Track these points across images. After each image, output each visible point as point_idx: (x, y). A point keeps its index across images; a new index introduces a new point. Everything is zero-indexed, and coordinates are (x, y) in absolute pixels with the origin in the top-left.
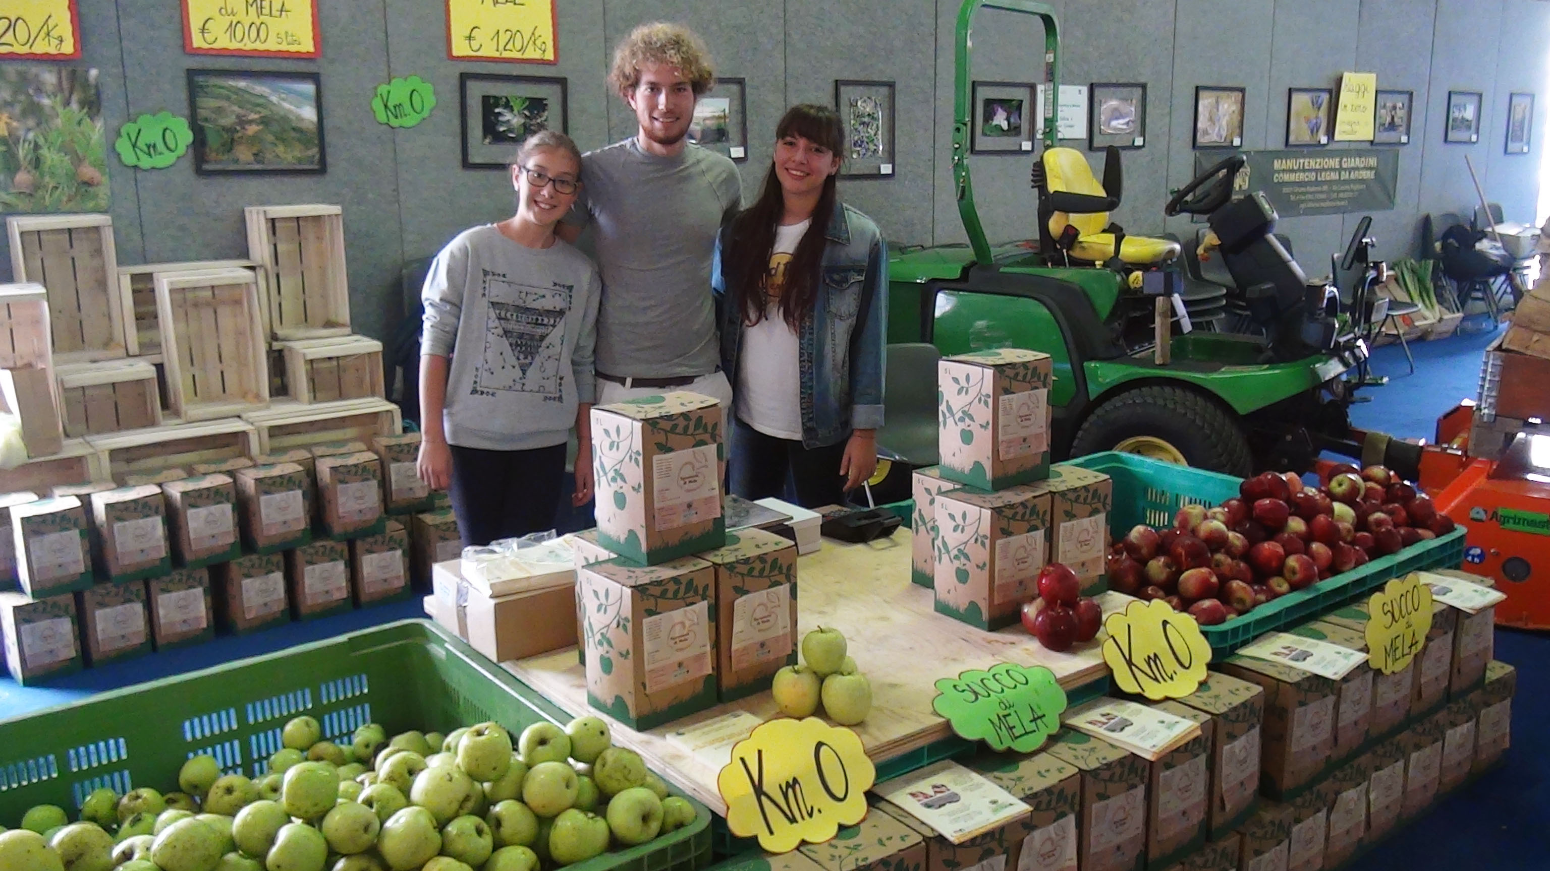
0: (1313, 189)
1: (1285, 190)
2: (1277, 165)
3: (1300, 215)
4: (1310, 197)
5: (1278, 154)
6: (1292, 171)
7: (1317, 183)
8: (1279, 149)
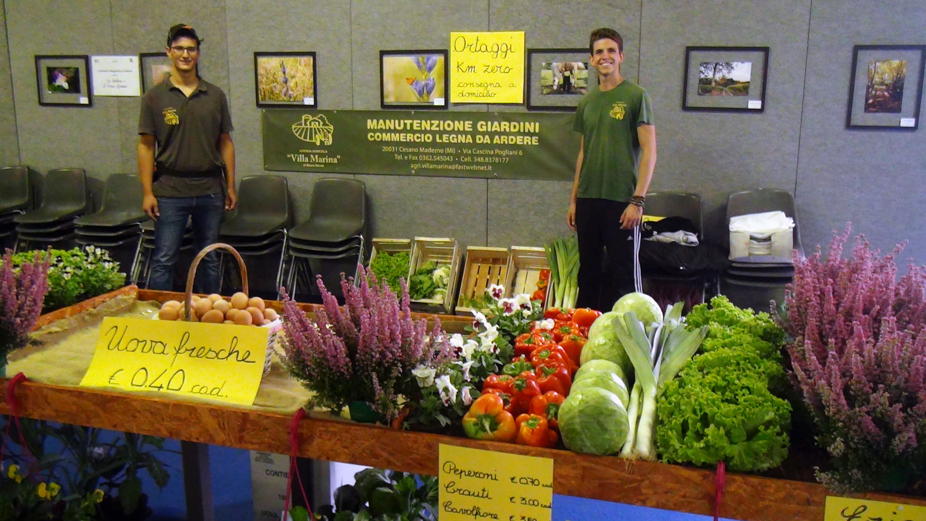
0: (431, 150)
1: (385, 149)
2: (371, 124)
3: (410, 175)
4: (426, 158)
5: (373, 115)
6: (395, 131)
7: (434, 144)
8: (373, 109)
